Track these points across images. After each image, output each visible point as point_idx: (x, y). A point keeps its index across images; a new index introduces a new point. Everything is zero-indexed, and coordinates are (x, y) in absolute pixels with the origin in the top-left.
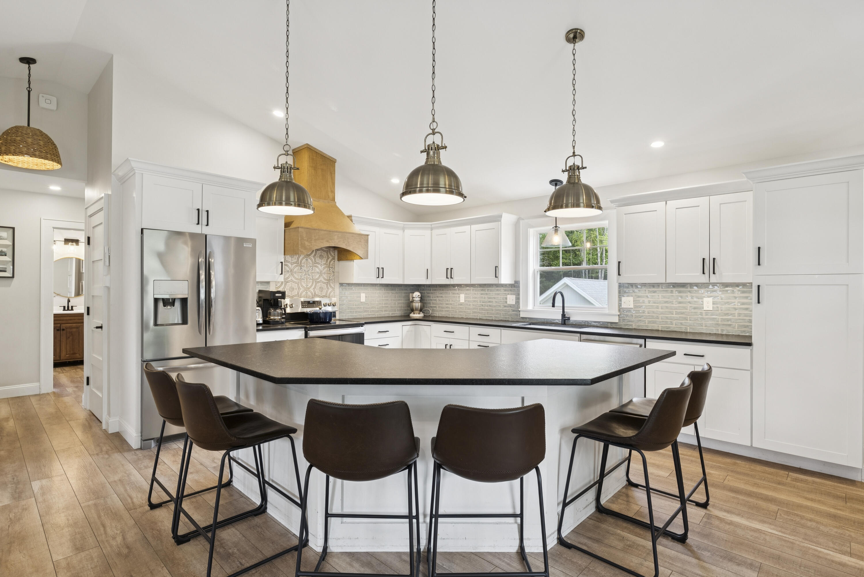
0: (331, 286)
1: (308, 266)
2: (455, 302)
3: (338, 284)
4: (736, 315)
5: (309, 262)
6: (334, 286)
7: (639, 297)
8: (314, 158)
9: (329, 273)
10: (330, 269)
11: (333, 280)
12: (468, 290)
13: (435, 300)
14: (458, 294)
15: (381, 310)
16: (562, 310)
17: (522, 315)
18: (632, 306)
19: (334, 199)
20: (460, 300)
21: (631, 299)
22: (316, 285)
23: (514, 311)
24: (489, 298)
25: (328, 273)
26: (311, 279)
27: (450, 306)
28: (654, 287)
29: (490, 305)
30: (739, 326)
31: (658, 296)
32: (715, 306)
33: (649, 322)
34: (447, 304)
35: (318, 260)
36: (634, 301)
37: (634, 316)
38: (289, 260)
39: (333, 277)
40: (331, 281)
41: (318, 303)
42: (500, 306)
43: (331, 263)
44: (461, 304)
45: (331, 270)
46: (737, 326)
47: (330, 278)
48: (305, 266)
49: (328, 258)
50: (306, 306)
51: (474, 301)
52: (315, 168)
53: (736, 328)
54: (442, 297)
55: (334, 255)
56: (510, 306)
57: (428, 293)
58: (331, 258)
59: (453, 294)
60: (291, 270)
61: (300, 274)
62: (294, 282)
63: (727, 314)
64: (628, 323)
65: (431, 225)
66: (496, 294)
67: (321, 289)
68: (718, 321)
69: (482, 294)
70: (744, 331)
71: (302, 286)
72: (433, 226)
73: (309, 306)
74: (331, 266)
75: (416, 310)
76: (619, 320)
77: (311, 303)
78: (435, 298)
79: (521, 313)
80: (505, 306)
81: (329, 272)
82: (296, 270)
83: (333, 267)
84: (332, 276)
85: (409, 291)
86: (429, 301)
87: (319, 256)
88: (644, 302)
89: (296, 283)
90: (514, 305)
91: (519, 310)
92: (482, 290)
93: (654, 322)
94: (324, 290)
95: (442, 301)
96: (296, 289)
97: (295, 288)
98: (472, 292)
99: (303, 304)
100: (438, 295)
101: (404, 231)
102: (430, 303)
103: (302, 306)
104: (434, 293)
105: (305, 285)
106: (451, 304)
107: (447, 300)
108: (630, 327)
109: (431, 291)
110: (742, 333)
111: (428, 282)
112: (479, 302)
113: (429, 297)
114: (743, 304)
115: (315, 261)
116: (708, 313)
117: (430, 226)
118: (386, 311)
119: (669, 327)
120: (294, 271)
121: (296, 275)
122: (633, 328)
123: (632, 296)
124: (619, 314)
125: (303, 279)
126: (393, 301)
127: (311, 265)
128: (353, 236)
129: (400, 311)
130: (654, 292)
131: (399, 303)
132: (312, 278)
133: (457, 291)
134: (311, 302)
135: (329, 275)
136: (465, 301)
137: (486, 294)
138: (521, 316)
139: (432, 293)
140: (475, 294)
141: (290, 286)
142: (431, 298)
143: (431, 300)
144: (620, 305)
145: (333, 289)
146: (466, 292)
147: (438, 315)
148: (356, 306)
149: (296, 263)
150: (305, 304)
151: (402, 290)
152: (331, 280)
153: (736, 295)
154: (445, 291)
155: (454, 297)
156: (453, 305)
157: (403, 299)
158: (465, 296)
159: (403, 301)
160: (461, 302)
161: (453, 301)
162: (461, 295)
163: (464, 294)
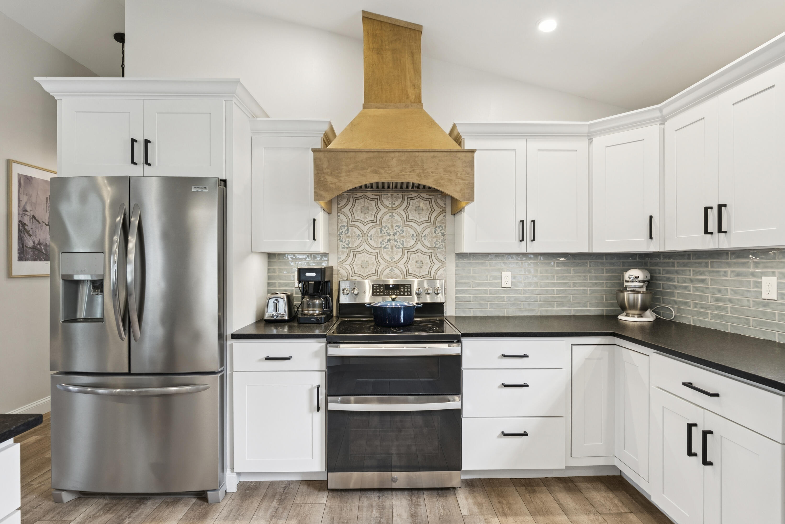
0: (437, 259)
1: (394, 225)
2: (742, 295)
3: (453, 256)
5: (396, 220)
6: (445, 258)
8: (378, 32)
9: (435, 237)
10: (436, 230)
11: (444, 249)
13: (686, 288)
14: (753, 274)
15: (550, 304)
19: (419, 99)
20: (761, 293)
22: (409, 258)
25: (432, 237)
26: (399, 248)
27: (729, 305)
34: (717, 300)
35: (413, 215)
38: (359, 218)
39: (443, 243)
40: (439, 250)
41: (404, 289)
43: (438, 220)
44: (767, 303)
45: (439, 230)
47: (436, 244)
48: (389, 225)
49: (433, 211)
50: (382, 293)
52: (379, 51)
54: (703, 281)
55: (445, 204)
57: (668, 272)
58: (438, 210)
59: (738, 275)
60: (364, 234)
61: (380, 240)
62: (368, 253)
65: (660, 110)
67: (420, 264)
71: (383, 259)
72: (665, 111)
73: (387, 293)
74: (438, 225)
75: (633, 306)
77: (392, 288)
78: (685, 282)
81: (434, 235)
82: (372, 232)
83: (443, 226)
84: (440, 241)
85: (621, 267)
86: (670, 288)
87: (414, 208)
89: (372, 254)
94: (425, 266)
95: (702, 292)
96: (373, 264)
97: (371, 262)
99: (376, 289)
100: (692, 277)
101: (590, 141)
102: (672, 294)
103: (373, 292)
104: (682, 271)
105: (388, 258)
106: (730, 301)
107: (720, 291)
109: (676, 268)
111: (653, 247)
113: (669, 279)
115: (408, 217)
117: (657, 114)
118: (559, 305)
120: (369, 235)
121: (372, 242)
125: (385, 248)
126: (580, 286)
127: (399, 224)
128: (434, 157)
131: (593, 292)
132: (401, 246)
133: (749, 267)
134: (391, 286)
135: (434, 240)
139: (677, 272)
141: (363, 259)
142: (676, 284)
143: (675, 287)
145: (443, 264)
147: (692, 323)
148: (490, 294)
149: (372, 221)
150: (380, 289)
152: (439, 248)
154: (712, 267)
155: (741, 282)
156: (738, 305)
157: (603, 283)
158: (781, 283)
159: (603, 286)
160: (763, 297)
161: (735, 292)
162: (765, 280)
163: (775, 276)
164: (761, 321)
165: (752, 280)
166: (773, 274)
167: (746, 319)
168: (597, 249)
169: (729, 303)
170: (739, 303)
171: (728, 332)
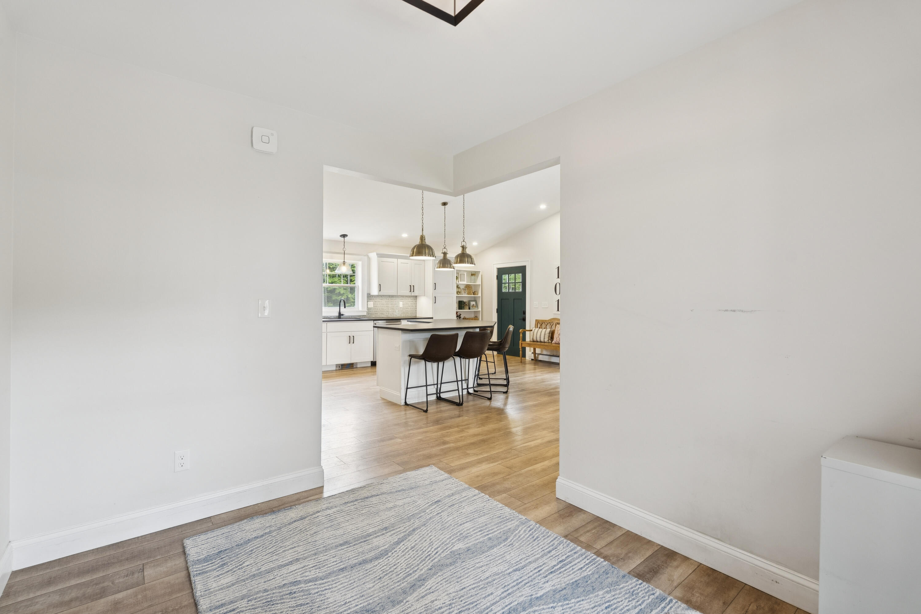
4: (409, 309)
7: (375, 302)
18: (373, 307)
21: (372, 303)
28: (382, 297)
31: (384, 301)
32: (403, 305)
33: (380, 314)
37: (373, 310)
46: (410, 313)
63: (407, 309)
64: (371, 315)
68: (404, 312)
76: (367, 314)
88: (378, 304)
93: (382, 314)
114: (412, 304)
123: (373, 301)
124: (367, 311)
130: (382, 299)
144: (367, 306)
153: (409, 301)
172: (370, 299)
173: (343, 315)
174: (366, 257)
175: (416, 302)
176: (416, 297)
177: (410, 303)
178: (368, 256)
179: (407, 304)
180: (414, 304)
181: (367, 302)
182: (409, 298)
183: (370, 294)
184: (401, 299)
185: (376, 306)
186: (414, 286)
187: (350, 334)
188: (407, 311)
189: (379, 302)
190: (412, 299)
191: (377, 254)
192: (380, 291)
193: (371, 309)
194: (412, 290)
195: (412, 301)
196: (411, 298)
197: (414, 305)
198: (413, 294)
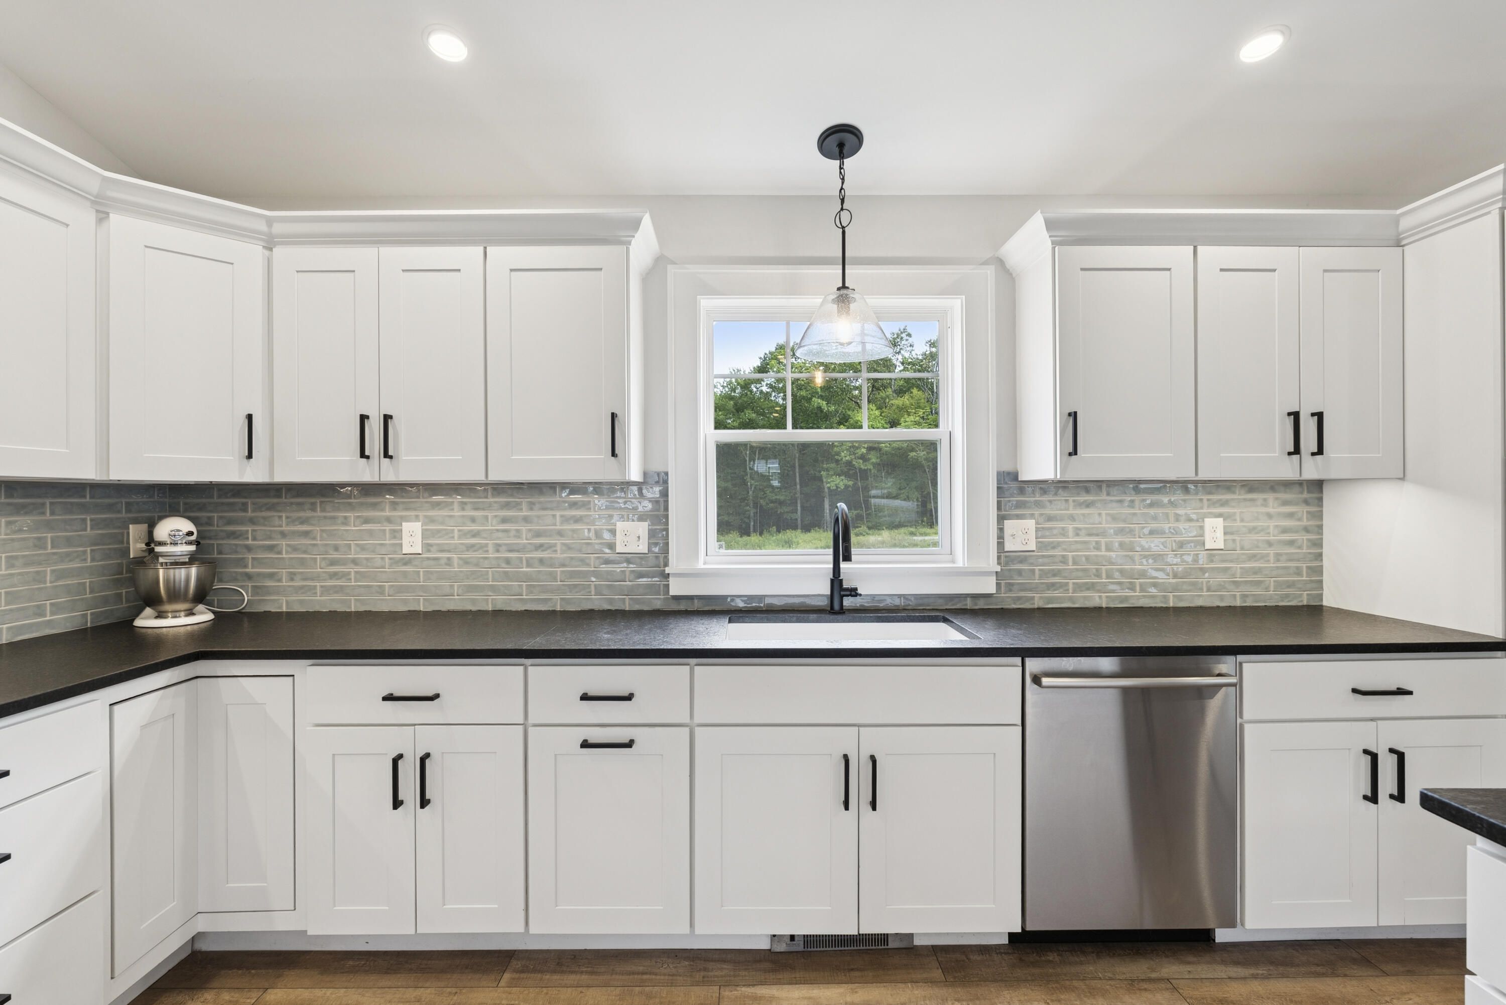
2: (373, 551)
4: (1272, 558)
7: (1050, 519)
12: (437, 505)
13: (271, 548)
14: (389, 520)
16: (831, 566)
17: (677, 588)
18: (1032, 546)
20: (400, 546)
21: (1031, 524)
23: (641, 575)
24: (538, 534)
27: (352, 569)
28: (1087, 491)
29: (541, 561)
30: (1279, 585)
31: (1100, 514)
32: (1229, 537)
33: (1078, 587)
34: (333, 563)
36: (1037, 530)
37: (1037, 572)
42: (583, 561)
44: (409, 559)
46: (1272, 584)
51: (470, 547)
53: (1272, 589)
54: (306, 534)
56: (628, 558)
57: (230, 522)
59: (367, 521)
63: (1253, 557)
64: (1022, 594)
65: (270, 221)
66: (566, 520)
68: (1234, 576)
69: (504, 520)
70: (1287, 596)
72: (278, 228)
75: (175, 595)
76: (998, 585)
78: (270, 538)
79: (671, 583)
80: (607, 562)
85: (124, 515)
86: (236, 552)
88: (1064, 532)
90: (641, 557)
91: (667, 570)
92: (506, 506)
93: (1091, 587)
95: (305, 552)
98: (457, 513)
100: (284, 528)
101: (102, 217)
102: (242, 562)
104: (264, 518)
106: (355, 562)
107: (336, 548)
108: (1027, 606)
109: (250, 514)
110: (1282, 601)
111: (255, 475)
112: (491, 548)
114: (1285, 531)
116: (1214, 555)
117: (263, 227)
119: (1126, 598)
122: (1036, 606)
123: (1032, 516)
124: (998, 569)
126: (27, 565)
129: (73, 610)
130: (1088, 505)
131: (59, 575)
133: (383, 510)
136: (427, 547)
137: (526, 520)
138: (673, 592)
139: (252, 521)
140: (473, 520)
142: (250, 542)
143: (249, 549)
144: (1001, 544)
146: (431, 513)
147: (284, 609)
151: (84, 508)
153: (1270, 510)
154: (323, 510)
155: (371, 533)
156: (367, 567)
157: (85, 552)
158: (427, 530)
159: (85, 560)
160: (404, 552)
161: (363, 548)
162: (407, 527)
163: (420, 522)
164: (401, 586)
165: (388, 528)
166: (417, 518)
167: (380, 586)
168: (120, 473)
169: (352, 566)
170: (369, 564)
171: (351, 611)
172: (1020, 505)
173: (853, 592)
174: (990, 271)
175: (1319, 516)
176: (1319, 485)
177: (1272, 524)
178: (1000, 263)
179: (1252, 530)
180: (1306, 530)
181: (1001, 519)
182: (1270, 496)
183: (1014, 476)
184: (1213, 504)
185: (1054, 546)
186: (1319, 416)
187: (846, 742)
188: (1256, 571)
189: (1072, 518)
190: (1285, 503)
191: (1051, 225)
192: (1075, 452)
193: (1022, 557)
194: (1309, 441)
195: (1291, 515)
196: (1287, 496)
197: (1303, 538)
198: (1312, 469)
